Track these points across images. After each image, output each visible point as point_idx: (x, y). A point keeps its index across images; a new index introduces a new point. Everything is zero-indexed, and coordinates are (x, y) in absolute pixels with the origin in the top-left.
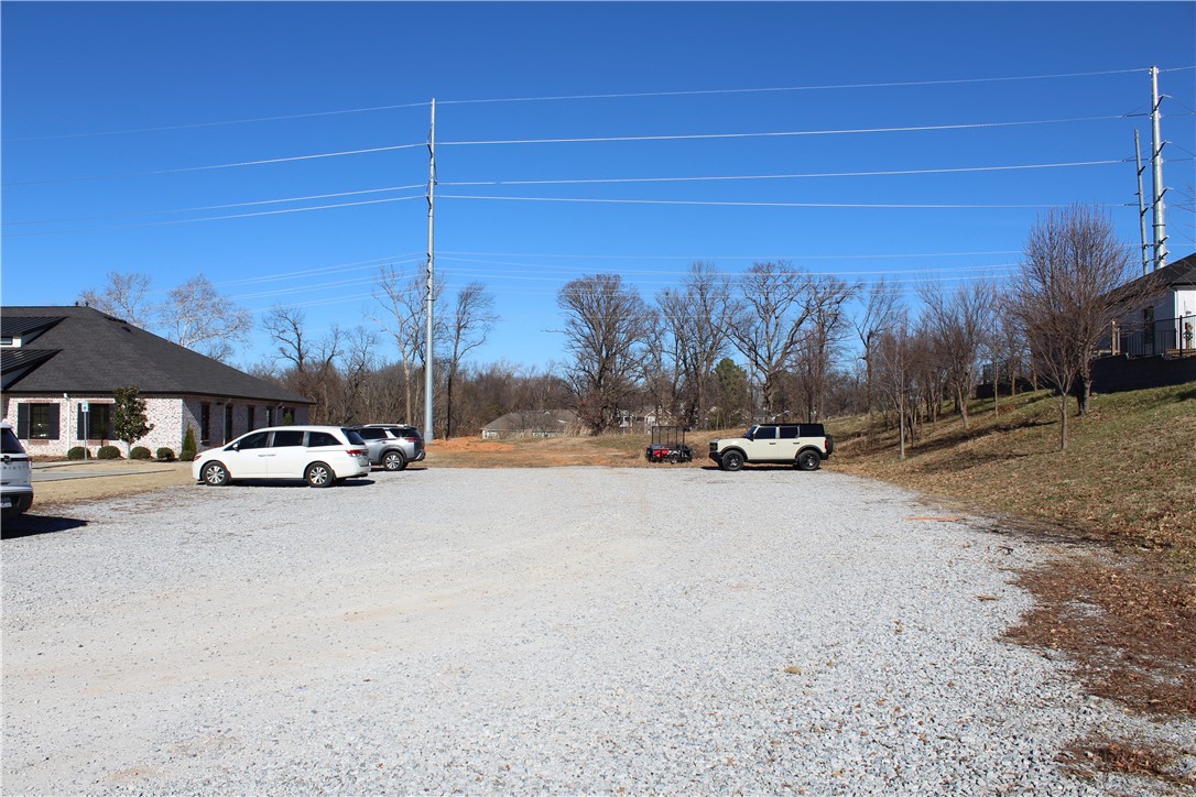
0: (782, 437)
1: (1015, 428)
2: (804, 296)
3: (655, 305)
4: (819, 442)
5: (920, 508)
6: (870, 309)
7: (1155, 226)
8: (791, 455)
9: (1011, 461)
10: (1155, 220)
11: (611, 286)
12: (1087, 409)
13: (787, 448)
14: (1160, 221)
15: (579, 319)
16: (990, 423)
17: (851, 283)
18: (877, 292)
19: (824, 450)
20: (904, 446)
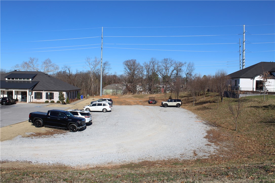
0: (174, 102)
1: (212, 102)
2: (174, 65)
3: (143, 65)
4: (180, 103)
5: (197, 119)
6: (187, 69)
7: (243, 56)
8: (175, 105)
9: (211, 110)
10: (243, 55)
11: (134, 62)
12: (223, 101)
13: (175, 104)
14: (244, 55)
15: (127, 68)
16: (209, 100)
17: (183, 63)
18: (189, 65)
19: (181, 104)
20: (194, 102)
